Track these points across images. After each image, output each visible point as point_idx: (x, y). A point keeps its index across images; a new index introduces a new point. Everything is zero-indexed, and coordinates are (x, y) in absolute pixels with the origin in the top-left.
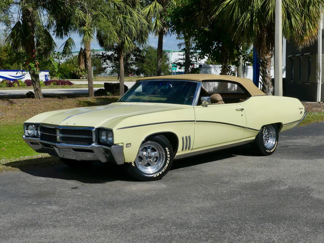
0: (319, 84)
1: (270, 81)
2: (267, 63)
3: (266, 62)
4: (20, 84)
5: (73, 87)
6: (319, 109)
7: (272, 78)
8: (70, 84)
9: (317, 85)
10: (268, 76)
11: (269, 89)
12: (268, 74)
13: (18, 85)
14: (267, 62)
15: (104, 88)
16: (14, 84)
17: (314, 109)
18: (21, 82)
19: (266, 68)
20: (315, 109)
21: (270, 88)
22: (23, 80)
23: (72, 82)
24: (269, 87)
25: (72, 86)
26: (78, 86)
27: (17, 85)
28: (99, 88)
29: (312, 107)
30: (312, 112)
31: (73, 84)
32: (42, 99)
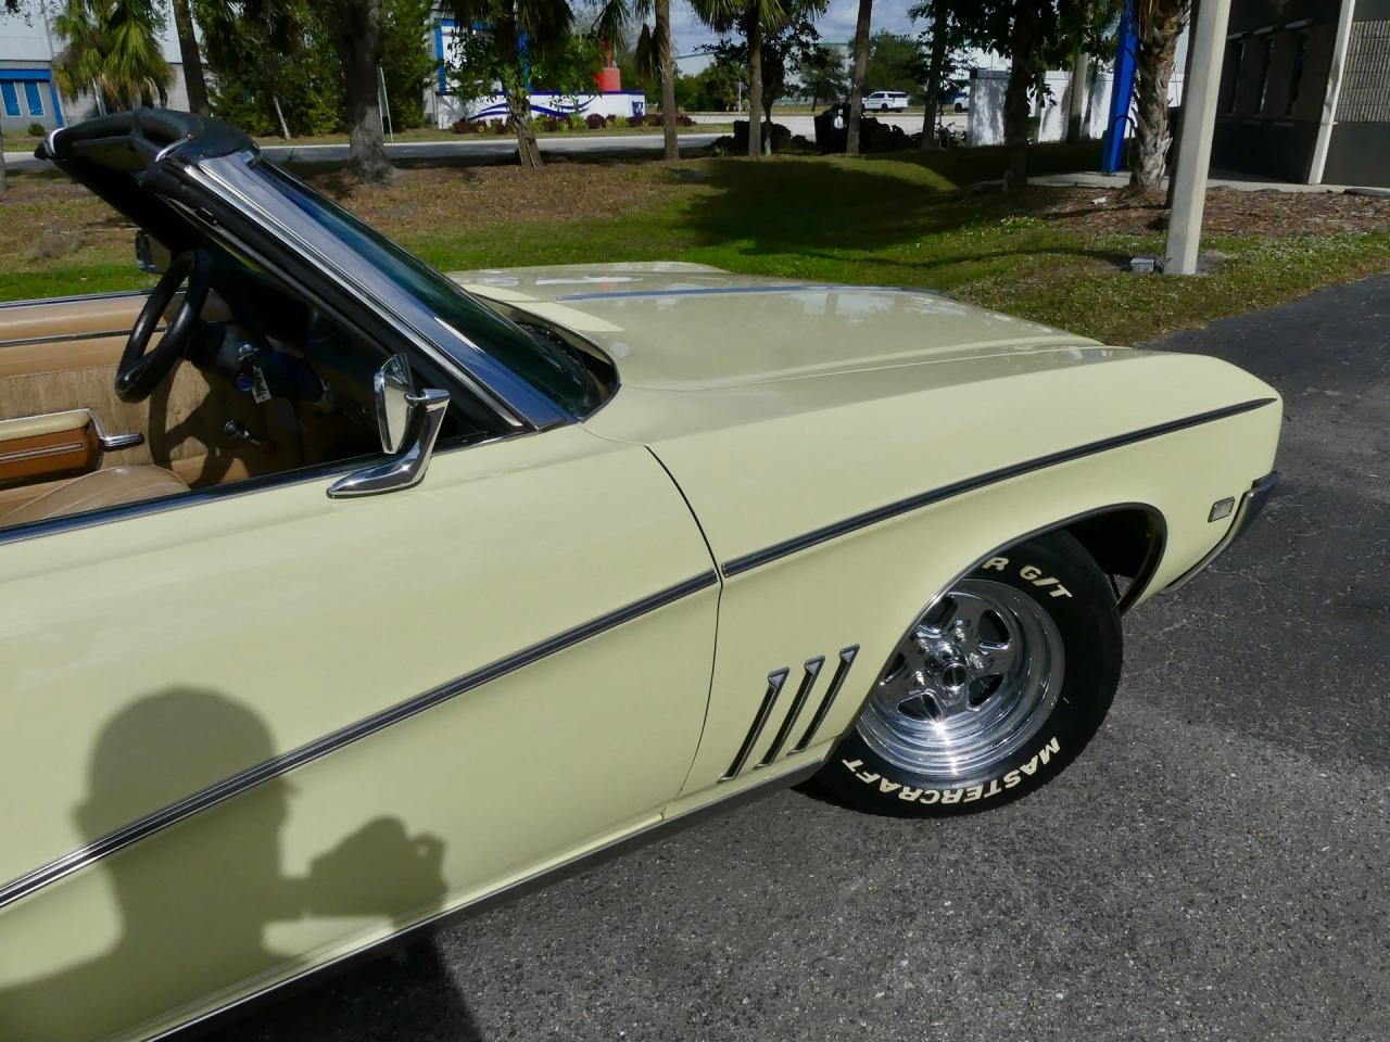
0: (1326, 124)
1: (1162, 116)
2: (1162, 55)
3: (1157, 51)
4: (575, 124)
5: (692, 132)
6: (1334, 222)
7: (1170, 105)
8: (688, 123)
9: (1319, 128)
10: (1159, 100)
11: (1155, 145)
12: (1158, 91)
13: (571, 127)
14: (1160, 52)
15: (732, 135)
16: (561, 124)
17: (1313, 219)
18: (579, 119)
19: (1154, 73)
20: (1318, 220)
21: (1159, 140)
22: (585, 115)
23: (693, 118)
24: (1157, 135)
25: (693, 127)
26: (705, 128)
27: (566, 126)
28: (720, 135)
29: (1306, 210)
30: (1307, 234)
31: (695, 123)
32: (538, 166)
